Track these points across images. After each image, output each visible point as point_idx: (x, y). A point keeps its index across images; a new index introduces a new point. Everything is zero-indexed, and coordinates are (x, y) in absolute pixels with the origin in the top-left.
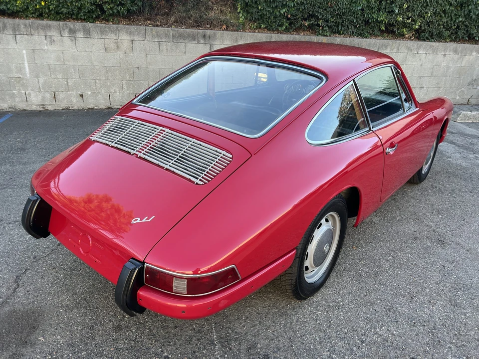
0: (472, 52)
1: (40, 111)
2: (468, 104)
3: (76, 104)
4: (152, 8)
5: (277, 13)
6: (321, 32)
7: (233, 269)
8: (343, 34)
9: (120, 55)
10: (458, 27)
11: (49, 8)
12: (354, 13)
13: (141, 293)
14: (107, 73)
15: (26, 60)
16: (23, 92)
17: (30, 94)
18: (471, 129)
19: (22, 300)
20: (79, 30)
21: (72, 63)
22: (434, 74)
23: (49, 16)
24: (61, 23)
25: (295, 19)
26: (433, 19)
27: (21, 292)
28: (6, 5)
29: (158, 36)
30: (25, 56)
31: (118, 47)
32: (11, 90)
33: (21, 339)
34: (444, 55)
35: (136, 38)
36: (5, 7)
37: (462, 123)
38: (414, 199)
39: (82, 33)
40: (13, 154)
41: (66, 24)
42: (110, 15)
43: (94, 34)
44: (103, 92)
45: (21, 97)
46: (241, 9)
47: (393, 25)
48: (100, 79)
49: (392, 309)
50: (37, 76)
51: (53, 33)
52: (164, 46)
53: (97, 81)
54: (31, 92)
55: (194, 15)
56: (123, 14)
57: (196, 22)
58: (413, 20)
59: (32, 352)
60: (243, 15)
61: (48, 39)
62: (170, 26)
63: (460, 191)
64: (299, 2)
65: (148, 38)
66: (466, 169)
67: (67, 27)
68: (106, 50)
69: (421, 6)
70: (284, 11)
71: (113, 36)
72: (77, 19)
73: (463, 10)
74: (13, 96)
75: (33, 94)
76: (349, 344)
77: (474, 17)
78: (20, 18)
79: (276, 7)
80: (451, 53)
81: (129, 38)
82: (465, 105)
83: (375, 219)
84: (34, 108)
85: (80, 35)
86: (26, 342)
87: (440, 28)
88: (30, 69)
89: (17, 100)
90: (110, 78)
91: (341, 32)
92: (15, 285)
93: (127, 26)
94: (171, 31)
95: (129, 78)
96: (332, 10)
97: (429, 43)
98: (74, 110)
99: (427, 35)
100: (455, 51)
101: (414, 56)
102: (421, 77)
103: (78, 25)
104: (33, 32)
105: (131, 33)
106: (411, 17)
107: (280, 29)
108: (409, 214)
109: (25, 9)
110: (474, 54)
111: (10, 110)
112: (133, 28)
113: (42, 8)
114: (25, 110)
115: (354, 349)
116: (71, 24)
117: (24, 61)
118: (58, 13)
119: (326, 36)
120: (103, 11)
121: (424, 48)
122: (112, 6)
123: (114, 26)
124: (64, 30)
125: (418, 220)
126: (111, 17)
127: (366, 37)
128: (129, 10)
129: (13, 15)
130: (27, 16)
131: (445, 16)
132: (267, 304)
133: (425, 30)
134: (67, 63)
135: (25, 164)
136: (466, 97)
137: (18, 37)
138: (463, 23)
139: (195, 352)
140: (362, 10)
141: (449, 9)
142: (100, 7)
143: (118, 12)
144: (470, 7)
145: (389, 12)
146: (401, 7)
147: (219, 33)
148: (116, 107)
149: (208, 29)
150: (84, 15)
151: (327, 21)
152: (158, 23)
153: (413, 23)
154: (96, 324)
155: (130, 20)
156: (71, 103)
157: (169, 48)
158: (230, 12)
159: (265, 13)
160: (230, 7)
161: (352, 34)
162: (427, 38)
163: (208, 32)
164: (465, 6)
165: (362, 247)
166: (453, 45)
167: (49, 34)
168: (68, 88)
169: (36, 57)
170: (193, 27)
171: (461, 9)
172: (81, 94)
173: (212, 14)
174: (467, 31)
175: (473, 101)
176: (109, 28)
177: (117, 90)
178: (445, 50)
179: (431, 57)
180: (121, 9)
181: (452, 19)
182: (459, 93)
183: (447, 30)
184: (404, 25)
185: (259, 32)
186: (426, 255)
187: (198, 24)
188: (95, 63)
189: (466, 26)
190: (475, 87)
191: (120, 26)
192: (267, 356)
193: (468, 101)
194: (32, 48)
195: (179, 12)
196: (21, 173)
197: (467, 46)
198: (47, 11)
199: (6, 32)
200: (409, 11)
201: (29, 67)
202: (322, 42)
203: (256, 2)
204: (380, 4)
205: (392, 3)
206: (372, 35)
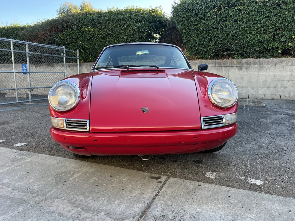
6: (236, 57)
8: (251, 58)
25: (218, 52)
46: (187, 50)
70: (209, 48)
96: (239, 45)
119: (239, 59)
127: (267, 58)
146: (291, 38)
151: (238, 51)
159: (200, 51)
161: (258, 57)
202: (233, 62)
203: (194, 46)
204: (274, 37)
205: (282, 36)
206: (273, 56)
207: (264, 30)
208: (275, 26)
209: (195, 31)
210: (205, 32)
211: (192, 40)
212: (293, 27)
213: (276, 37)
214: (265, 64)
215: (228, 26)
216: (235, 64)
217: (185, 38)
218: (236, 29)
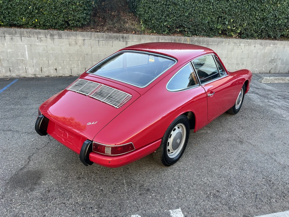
0: (270, 44)
1: (33, 78)
2: (270, 73)
3: (53, 74)
4: (95, 22)
5: (162, 25)
6: (186, 34)
7: (131, 144)
8: (198, 35)
9: (77, 47)
10: (262, 31)
11: (40, 23)
12: (204, 24)
13: (91, 155)
14: (70, 57)
15: (27, 50)
16: (24, 67)
17: (28, 69)
18: (269, 87)
19: (32, 166)
20: (56, 35)
21: (51, 52)
22: (250, 57)
23: (39, 27)
24: (46, 31)
25: (172, 28)
26: (248, 27)
27: (31, 163)
28: (17, 22)
29: (98, 37)
30: (26, 48)
31: (76, 43)
32: (18, 67)
33: (33, 182)
34: (255, 46)
35: (86, 38)
36: (16, 23)
37: (265, 83)
38: (231, 122)
39: (57, 36)
40: (21, 100)
41: (49, 31)
42: (72, 26)
43: (64, 36)
44: (67, 67)
45: (23, 70)
46: (142, 23)
47: (225, 30)
48: (66, 60)
49: (211, 171)
50: (32, 59)
51: (42, 36)
52: (101, 43)
53: (64, 61)
54: (29, 67)
55: (117, 26)
56: (79, 26)
57: (119, 30)
58: (237, 28)
59: (39, 187)
60: (143, 26)
61: (39, 39)
62: (104, 32)
63: (256, 118)
64: (174, 19)
65: (93, 38)
66: (262, 107)
67: (49, 33)
68: (70, 45)
69: (241, 20)
70: (166, 23)
71: (74, 38)
72: (55, 29)
73: (264, 22)
74: (19, 70)
75: (30, 69)
76: (188, 185)
77: (270, 25)
78: (24, 28)
79: (162, 21)
80: (259, 45)
81: (82, 38)
82: (268, 73)
83: (209, 132)
84: (30, 76)
85: (56, 37)
86: (36, 183)
87: (252, 32)
88: (28, 55)
89: (21, 72)
90: (72, 59)
91: (198, 34)
92: (29, 160)
93: (81, 32)
94: (105, 35)
95: (82, 59)
96: (192, 23)
97: (246, 40)
98: (52, 77)
99: (245, 36)
100: (261, 44)
101: (238, 47)
102: (242, 58)
103: (55, 32)
104: (31, 35)
105: (83, 36)
106: (235, 26)
107: (164, 33)
108: (227, 129)
109: (27, 23)
110: (272, 45)
111: (17, 77)
112: (84, 33)
113: (36, 23)
114: (25, 77)
115: (190, 187)
116: (51, 31)
117: (26, 51)
118: (44, 26)
119: (189, 36)
120: (69, 25)
121: (243, 43)
122: (73, 22)
123: (75, 32)
124: (47, 34)
125: (231, 132)
126: (73, 28)
127: (211, 37)
128: (82, 24)
129: (20, 26)
130: (28, 27)
131: (254, 25)
132: (150, 169)
133: (244, 33)
134: (48, 52)
135: (28, 105)
136: (268, 69)
137: (23, 38)
138: (264, 29)
139: (115, 188)
140: (208, 23)
141: (256, 21)
142: (67, 22)
143: (77, 25)
144: (268, 20)
145: (223, 24)
146: (229, 21)
147: (131, 36)
148: (74, 75)
149: (125, 33)
150: (59, 27)
151: (190, 29)
152: (98, 30)
153: (237, 29)
154: (69, 176)
155: (83, 29)
156: (50, 73)
157: (104, 43)
158: (137, 24)
159: (156, 25)
160: (137, 22)
161: (204, 35)
162: (245, 37)
163: (125, 35)
164: (265, 20)
165: (200, 144)
166: (259, 41)
167: (39, 37)
168: (49, 65)
169: (32, 49)
170: (117, 32)
171: (263, 22)
172: (56, 68)
173: (127, 25)
174: (267, 33)
175: (272, 71)
176: (72, 34)
177: (75, 66)
178: (255, 43)
179: (247, 47)
180: (78, 23)
181: (258, 27)
182: (264, 67)
183: (256, 33)
184: (232, 31)
185: (152, 35)
186: (232, 148)
187: (119, 31)
188: (64, 52)
189: (266, 30)
190: (273, 63)
191: (78, 32)
192: (149, 189)
193: (270, 71)
194: (30, 44)
195: (109, 24)
196: (26, 109)
197: (268, 41)
198: (39, 24)
199: (16, 36)
200: (234, 23)
201: (28, 54)
202: (187, 40)
203: (151, 19)
204: (218, 19)
205: (224, 19)
206: (214, 36)
207: (214, 12)
208: (222, 9)
209: (155, 3)
210: (164, 6)
211: (150, 13)
212: (233, 13)
213: (220, 19)
214: (211, 43)
215: (187, 3)
216: (188, 41)
217: (142, 9)
218: (193, 7)
